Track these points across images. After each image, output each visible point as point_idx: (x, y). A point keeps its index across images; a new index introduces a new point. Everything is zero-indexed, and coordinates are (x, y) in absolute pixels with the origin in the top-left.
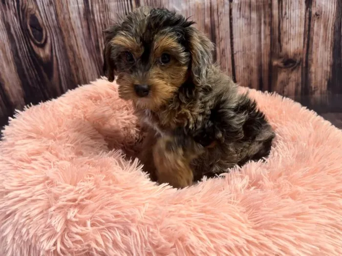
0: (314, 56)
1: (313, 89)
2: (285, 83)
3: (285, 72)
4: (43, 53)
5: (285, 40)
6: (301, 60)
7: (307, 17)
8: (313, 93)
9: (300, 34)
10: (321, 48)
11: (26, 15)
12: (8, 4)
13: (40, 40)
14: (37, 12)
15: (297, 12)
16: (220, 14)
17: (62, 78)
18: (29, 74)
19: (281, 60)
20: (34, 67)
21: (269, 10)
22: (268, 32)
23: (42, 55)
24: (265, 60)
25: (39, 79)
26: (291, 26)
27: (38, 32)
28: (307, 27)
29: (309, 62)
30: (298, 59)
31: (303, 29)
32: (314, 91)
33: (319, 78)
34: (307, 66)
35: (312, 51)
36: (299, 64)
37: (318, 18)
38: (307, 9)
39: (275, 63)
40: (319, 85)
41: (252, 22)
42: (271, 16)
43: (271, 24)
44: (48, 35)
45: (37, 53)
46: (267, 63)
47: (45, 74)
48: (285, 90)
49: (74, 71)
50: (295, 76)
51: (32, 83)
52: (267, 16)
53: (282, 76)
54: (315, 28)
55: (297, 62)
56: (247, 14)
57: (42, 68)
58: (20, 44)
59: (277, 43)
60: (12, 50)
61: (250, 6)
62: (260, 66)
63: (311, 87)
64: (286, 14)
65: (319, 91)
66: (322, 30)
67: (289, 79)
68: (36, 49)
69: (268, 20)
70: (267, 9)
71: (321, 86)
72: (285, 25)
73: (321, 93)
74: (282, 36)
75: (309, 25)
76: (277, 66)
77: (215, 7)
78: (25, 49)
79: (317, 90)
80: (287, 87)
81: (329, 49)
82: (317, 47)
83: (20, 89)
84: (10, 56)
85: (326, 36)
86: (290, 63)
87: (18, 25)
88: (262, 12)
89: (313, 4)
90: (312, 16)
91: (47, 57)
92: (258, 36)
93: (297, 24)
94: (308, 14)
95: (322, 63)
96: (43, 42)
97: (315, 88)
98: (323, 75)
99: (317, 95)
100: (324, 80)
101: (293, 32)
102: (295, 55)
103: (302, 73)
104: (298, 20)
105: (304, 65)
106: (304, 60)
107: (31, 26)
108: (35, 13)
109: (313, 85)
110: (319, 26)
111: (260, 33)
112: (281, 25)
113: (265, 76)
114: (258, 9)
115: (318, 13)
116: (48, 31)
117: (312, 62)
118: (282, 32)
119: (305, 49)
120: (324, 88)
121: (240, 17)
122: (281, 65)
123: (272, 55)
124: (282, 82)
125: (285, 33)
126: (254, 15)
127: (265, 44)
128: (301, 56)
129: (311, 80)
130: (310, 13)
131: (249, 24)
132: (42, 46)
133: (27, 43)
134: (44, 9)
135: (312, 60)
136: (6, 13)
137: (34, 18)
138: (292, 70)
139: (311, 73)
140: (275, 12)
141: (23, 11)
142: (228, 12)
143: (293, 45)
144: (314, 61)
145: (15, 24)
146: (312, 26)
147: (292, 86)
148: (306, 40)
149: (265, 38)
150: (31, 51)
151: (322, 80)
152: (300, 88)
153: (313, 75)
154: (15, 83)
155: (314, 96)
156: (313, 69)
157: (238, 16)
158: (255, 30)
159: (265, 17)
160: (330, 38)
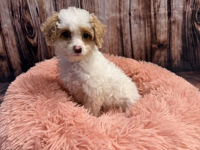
0: (173, 42)
1: (173, 59)
2: (159, 57)
3: (159, 51)
4: (33, 42)
5: (158, 34)
6: (167, 44)
7: (169, 23)
8: (174, 61)
9: (166, 31)
10: (176, 38)
11: (25, 22)
12: (15, 16)
13: (32, 34)
14: (31, 20)
15: (164, 20)
16: (125, 21)
17: (42, 54)
18: (25, 53)
19: (157, 45)
20: (27, 49)
21: (150, 19)
22: (150, 31)
23: (32, 42)
24: (149, 45)
25: (30, 55)
26: (161, 27)
27: (31, 31)
28: (169, 28)
29: (171, 46)
30: (165, 44)
31: (167, 29)
32: (174, 60)
33: (176, 54)
34: (170, 48)
35: (172, 40)
36: (165, 47)
37: (174, 23)
38: (168, 19)
39: (154, 46)
40: (176, 57)
41: (141, 26)
42: (151, 22)
43: (151, 26)
44: (36, 32)
45: (30, 41)
46: (150, 46)
47: (33, 53)
48: (159, 60)
49: (49, 51)
50: (164, 53)
51: (26, 58)
52: (149, 22)
53: (157, 53)
54: (173, 28)
55: (165, 45)
56: (138, 22)
57: (32, 49)
58: (21, 37)
59: (154, 36)
60: (16, 40)
61: (140, 18)
62: (146, 48)
63: (172, 59)
64: (158, 21)
65: (176, 61)
66: (176, 29)
67: (161, 54)
68: (29, 39)
69: (149, 25)
70: (149, 19)
71: (177, 58)
72: (158, 27)
73: (178, 62)
74: (157, 32)
75: (170, 27)
76: (155, 48)
77: (122, 18)
78: (23, 39)
79: (175, 60)
80: (160, 58)
81: (180, 39)
82: (174, 38)
83: (19, 60)
84: (15, 43)
85: (178, 32)
86: (161, 46)
87: (20, 27)
88: (146, 20)
89: (172, 16)
90: (171, 22)
91: (35, 44)
92: (144, 32)
93: (164, 26)
94: (169, 21)
95: (177, 46)
96: (33, 35)
97: (174, 59)
98: (178, 52)
99: (176, 63)
100: (178, 55)
101: (162, 30)
102: (164, 42)
103: (167, 51)
104: (164, 24)
105: (168, 47)
106: (168, 45)
107: (27, 27)
108: (30, 21)
109: (173, 57)
110: (175, 27)
111: (145, 31)
112: (156, 27)
113: (149, 52)
114: (144, 19)
115: (174, 21)
116: (36, 30)
117: (172, 45)
118: (156, 30)
119: (168, 39)
120: (179, 59)
121: (135, 23)
122: (157, 47)
123: (152, 42)
124: (157, 56)
125: (158, 30)
126: (142, 22)
127: (148, 37)
128: (166, 43)
129: (172, 54)
130: (170, 21)
131: (140, 27)
132: (33, 38)
133: (25, 36)
134: (35, 19)
135: (172, 44)
136: (14, 21)
137: (29, 23)
138: (162, 50)
139: (172, 51)
140: (153, 20)
141: (23, 20)
142: (128, 21)
143: (162, 37)
144: (173, 45)
145: (19, 26)
146: (171, 27)
147: (162, 59)
148: (169, 34)
149: (148, 34)
150: (26, 40)
151: (177, 55)
152: (167, 59)
153: (173, 52)
154: (17, 58)
155: (174, 63)
156: (173, 49)
157: (134, 23)
158: (143, 29)
159: (148, 23)
160: (180, 34)
